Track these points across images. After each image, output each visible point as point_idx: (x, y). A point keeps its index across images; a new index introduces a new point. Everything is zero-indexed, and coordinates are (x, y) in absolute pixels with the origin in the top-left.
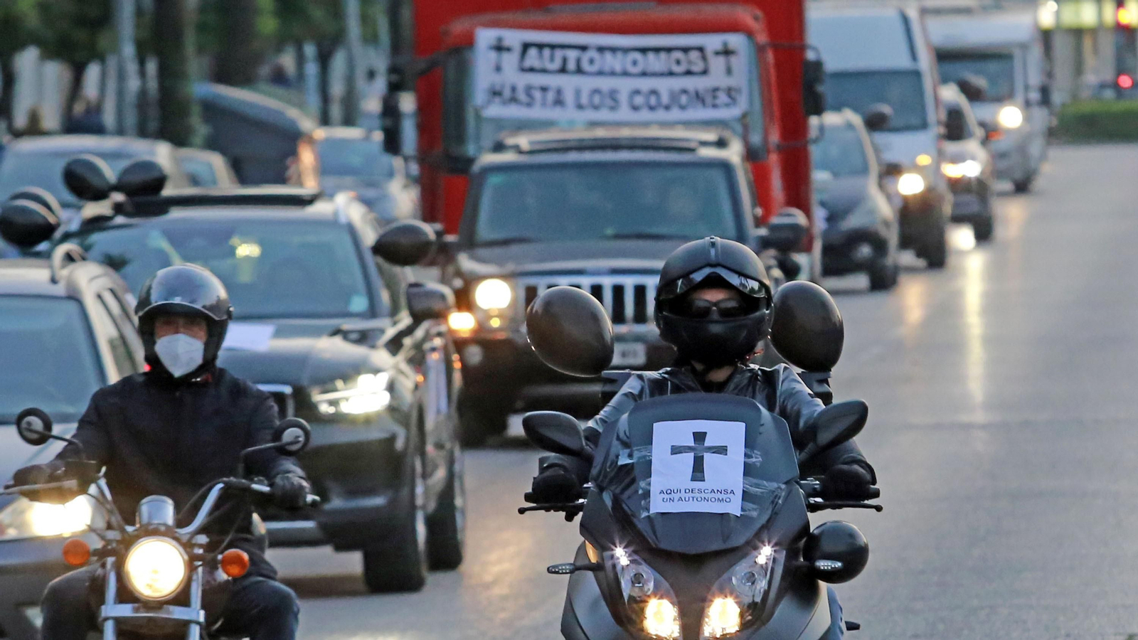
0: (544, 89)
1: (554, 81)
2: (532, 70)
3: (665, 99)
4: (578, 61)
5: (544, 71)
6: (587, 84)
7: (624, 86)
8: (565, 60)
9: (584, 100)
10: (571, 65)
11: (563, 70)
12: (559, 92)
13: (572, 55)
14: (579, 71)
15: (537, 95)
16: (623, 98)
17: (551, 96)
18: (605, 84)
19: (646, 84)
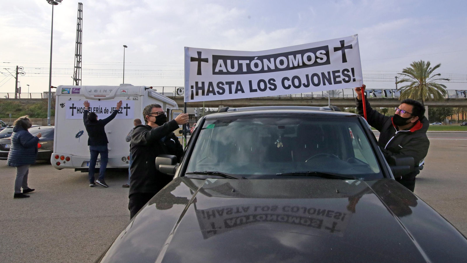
0: (230, 84)
1: (235, 78)
2: (221, 72)
3: (304, 81)
4: (248, 65)
5: (228, 73)
6: (255, 78)
7: (278, 76)
8: (240, 66)
9: (255, 87)
10: (245, 69)
11: (240, 71)
12: (239, 83)
13: (244, 63)
14: (250, 71)
15: (226, 87)
16: (278, 83)
17: (234, 87)
18: (266, 77)
19: (290, 74)
